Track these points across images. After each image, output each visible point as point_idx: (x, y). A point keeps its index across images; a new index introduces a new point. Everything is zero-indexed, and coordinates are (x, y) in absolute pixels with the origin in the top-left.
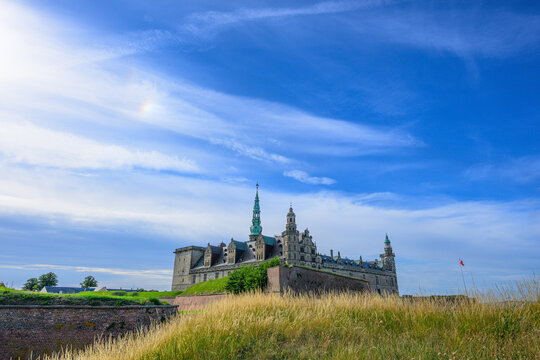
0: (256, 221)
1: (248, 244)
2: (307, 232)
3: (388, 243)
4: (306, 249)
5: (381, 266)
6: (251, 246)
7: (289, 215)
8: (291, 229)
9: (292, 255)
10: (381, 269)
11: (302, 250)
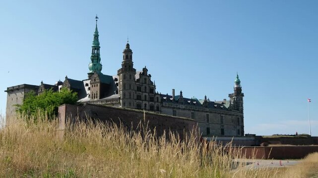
0: (96, 58)
1: (85, 83)
2: (145, 70)
3: (238, 83)
4: (143, 88)
5: (227, 106)
6: (87, 85)
7: (125, 52)
8: (128, 67)
9: (127, 94)
10: (227, 109)
11: (139, 89)
